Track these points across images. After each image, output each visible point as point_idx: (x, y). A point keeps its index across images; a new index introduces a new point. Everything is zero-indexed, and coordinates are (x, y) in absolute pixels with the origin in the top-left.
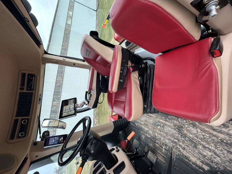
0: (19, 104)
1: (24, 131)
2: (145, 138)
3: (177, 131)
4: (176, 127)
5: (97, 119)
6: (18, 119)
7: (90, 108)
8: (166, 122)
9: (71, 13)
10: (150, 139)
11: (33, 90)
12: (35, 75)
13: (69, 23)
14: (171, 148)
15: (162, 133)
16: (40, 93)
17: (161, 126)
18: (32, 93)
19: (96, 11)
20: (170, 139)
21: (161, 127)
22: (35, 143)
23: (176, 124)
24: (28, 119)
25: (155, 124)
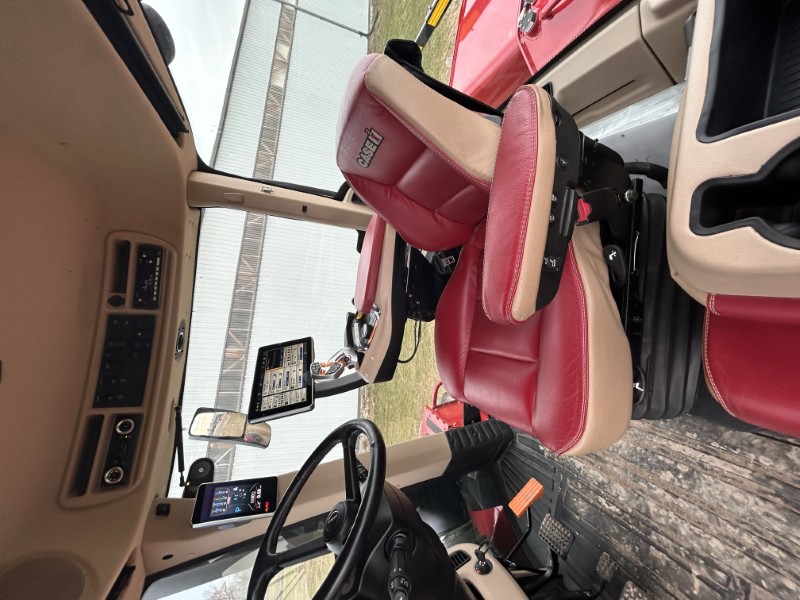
0: (105, 360)
1: (123, 462)
2: (589, 515)
3: (779, 509)
4: (769, 485)
5: (369, 411)
6: (102, 417)
7: (367, 381)
8: (706, 458)
9: (284, 50)
10: (615, 519)
11: (155, 306)
12: (162, 251)
13: (280, 83)
14: (743, 582)
15: (684, 504)
16: (181, 316)
17: (676, 472)
18: (152, 318)
19: (368, 36)
20: (734, 541)
21: (680, 476)
22: (163, 509)
23: (770, 474)
24: (137, 418)
25: (642, 459)
